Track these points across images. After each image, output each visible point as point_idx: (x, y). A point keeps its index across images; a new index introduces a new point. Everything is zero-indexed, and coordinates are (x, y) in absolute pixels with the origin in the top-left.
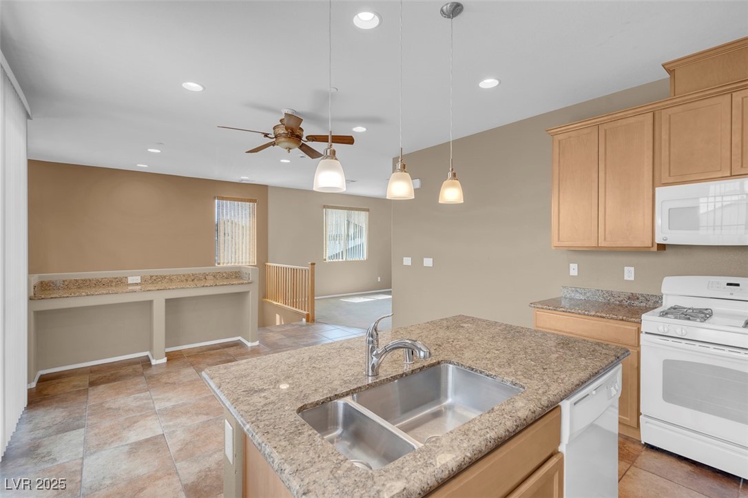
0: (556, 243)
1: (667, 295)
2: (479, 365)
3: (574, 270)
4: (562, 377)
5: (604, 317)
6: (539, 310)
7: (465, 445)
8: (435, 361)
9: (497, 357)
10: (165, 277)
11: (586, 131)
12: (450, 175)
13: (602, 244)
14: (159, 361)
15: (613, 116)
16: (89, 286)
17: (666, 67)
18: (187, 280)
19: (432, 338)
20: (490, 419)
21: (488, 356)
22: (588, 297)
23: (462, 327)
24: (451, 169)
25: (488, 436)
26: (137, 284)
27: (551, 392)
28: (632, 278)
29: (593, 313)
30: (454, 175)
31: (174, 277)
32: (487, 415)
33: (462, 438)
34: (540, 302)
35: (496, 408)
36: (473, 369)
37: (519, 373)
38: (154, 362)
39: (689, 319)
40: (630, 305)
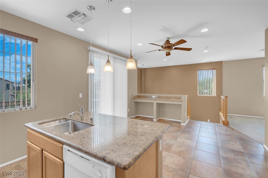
10: (160, 97)
14: (155, 120)
16: (145, 98)
18: (166, 98)
26: (154, 98)
31: (163, 97)
38: (154, 120)
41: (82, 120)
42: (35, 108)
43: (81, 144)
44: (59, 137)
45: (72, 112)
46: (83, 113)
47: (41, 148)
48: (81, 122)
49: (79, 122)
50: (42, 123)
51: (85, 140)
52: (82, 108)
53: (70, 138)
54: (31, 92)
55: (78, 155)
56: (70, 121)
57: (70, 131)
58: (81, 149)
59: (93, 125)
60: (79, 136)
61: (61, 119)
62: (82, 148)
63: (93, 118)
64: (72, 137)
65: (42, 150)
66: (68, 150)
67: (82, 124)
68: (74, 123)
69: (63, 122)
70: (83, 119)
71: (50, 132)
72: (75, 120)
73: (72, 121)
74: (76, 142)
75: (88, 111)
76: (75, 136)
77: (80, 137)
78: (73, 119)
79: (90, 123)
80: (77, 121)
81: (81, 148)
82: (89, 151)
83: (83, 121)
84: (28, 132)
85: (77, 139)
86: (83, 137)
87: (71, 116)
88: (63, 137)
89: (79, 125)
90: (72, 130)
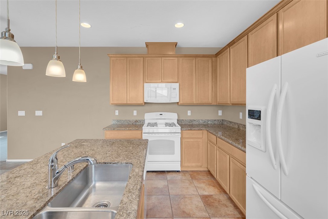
0: (112, 102)
1: (146, 119)
2: (108, 160)
3: (117, 113)
4: (140, 155)
5: (131, 130)
6: (107, 131)
7: (134, 196)
8: (85, 165)
9: (112, 155)
11: (122, 58)
12: (79, 67)
13: (128, 102)
15: (132, 55)
17: (146, 43)
19: (72, 154)
20: (133, 181)
21: (107, 155)
22: (122, 123)
23: (84, 145)
24: (79, 64)
25: (138, 188)
27: (142, 162)
28: (136, 115)
29: (128, 129)
30: (82, 67)
32: (130, 180)
33: (130, 194)
34: (107, 127)
35: (131, 175)
36: (106, 163)
37: (126, 158)
39: (154, 126)
40: (135, 124)
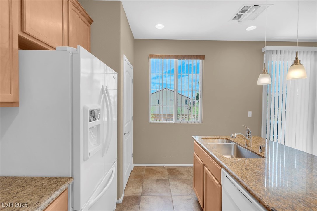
41: (247, 145)
42: (202, 123)
43: (241, 175)
44: (218, 158)
45: (234, 134)
46: (250, 136)
47: (203, 163)
48: (246, 148)
49: (244, 147)
50: (205, 139)
51: (247, 173)
52: (249, 131)
53: (229, 163)
54: (199, 107)
55: (236, 187)
56: (233, 144)
57: (233, 155)
58: (240, 182)
59: (264, 157)
60: (240, 165)
61: (224, 139)
62: (242, 181)
63: (264, 147)
64: (232, 162)
65: (204, 165)
66: (226, 176)
67: (248, 151)
68: (237, 146)
69: (225, 142)
70: (249, 145)
71: (211, 150)
72: (239, 143)
73: (235, 144)
74: (236, 171)
75: (261, 137)
76: (236, 164)
77: (242, 167)
78: (236, 142)
79: (260, 153)
80: (241, 146)
81: (240, 180)
82: (250, 189)
83: (249, 148)
84: (195, 144)
85: (237, 167)
86: (245, 167)
87: (233, 137)
88: (222, 160)
89: (244, 152)
90: (235, 155)
